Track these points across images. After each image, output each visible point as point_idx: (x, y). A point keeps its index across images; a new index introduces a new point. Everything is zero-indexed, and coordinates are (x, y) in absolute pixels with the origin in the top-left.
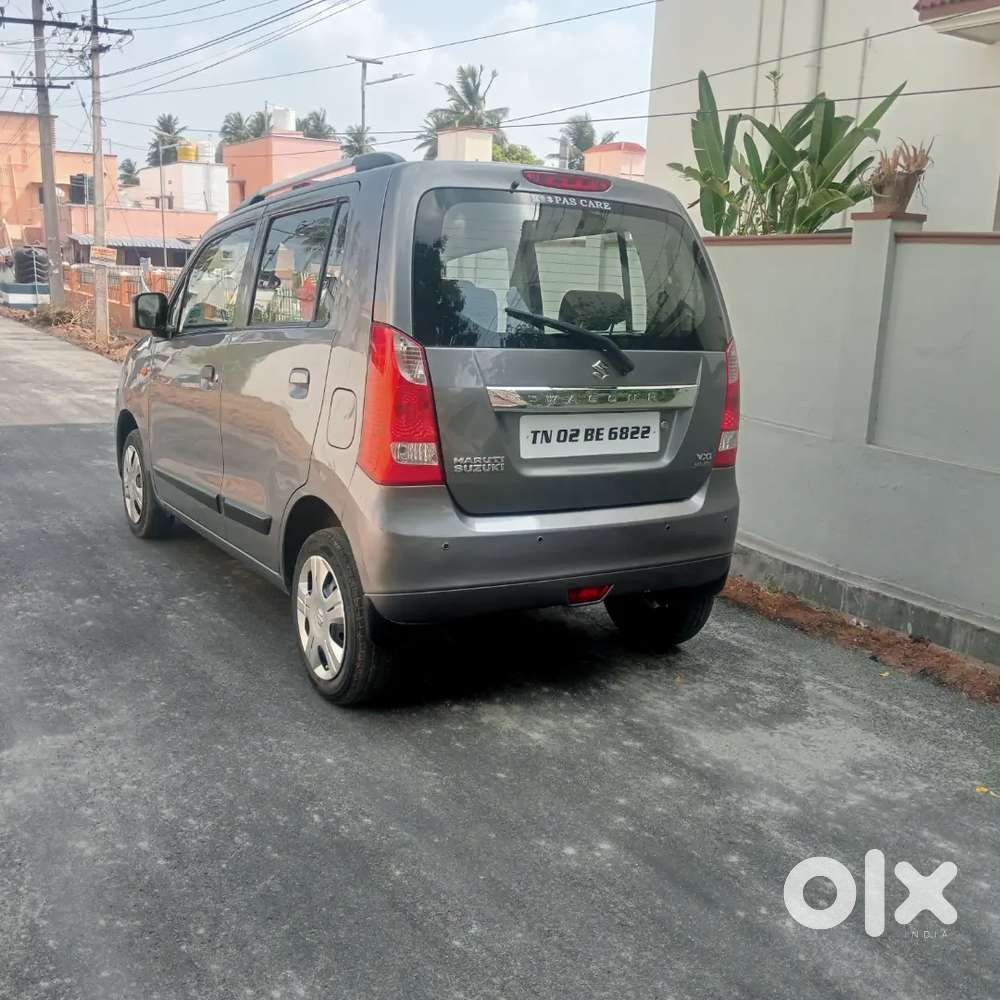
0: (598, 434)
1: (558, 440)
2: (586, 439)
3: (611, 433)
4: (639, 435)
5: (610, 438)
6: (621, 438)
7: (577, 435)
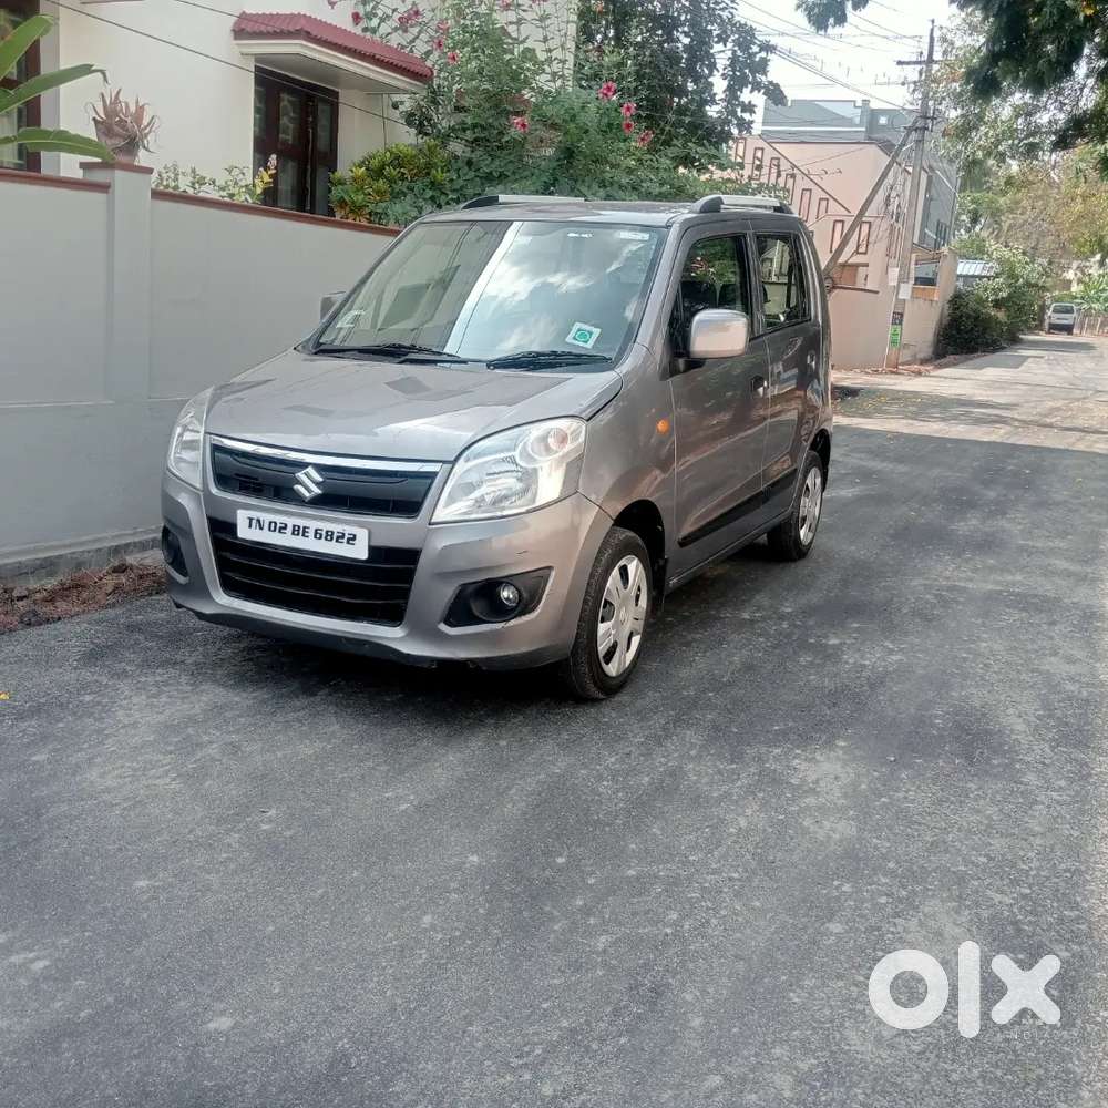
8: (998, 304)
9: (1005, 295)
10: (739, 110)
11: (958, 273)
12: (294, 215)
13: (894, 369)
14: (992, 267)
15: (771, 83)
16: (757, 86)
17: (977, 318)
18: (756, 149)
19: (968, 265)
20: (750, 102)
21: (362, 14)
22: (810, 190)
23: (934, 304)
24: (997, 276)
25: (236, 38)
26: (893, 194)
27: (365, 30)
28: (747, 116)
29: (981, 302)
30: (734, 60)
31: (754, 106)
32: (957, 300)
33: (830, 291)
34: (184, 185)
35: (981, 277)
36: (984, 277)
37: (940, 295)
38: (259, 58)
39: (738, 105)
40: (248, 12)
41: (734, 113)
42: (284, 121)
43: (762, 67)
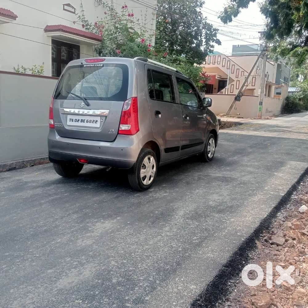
0: (84, 121)
1: (75, 122)
2: (81, 122)
3: (87, 121)
4: (94, 122)
5: (87, 122)
6: (90, 123)
7: (79, 120)
8: (300, 100)
9: (302, 97)
10: (210, 47)
11: (289, 91)
12: (55, 78)
13: (260, 118)
14: (298, 89)
15: (217, 39)
16: (213, 40)
17: (293, 104)
18: (223, 58)
19: (291, 89)
20: (213, 45)
21: (85, 25)
22: (239, 69)
23: (280, 100)
24: (300, 91)
25: (45, 32)
26: (258, 69)
27: (86, 29)
28: (212, 49)
29: (295, 99)
30: (206, 34)
31: (214, 46)
32: (287, 99)
33: (241, 96)
34: (21, 70)
35: (295, 92)
36: (296, 92)
37: (282, 97)
38: (52, 37)
39: (209, 46)
40: (48, 25)
41: (208, 48)
42: (63, 54)
43: (215, 35)
